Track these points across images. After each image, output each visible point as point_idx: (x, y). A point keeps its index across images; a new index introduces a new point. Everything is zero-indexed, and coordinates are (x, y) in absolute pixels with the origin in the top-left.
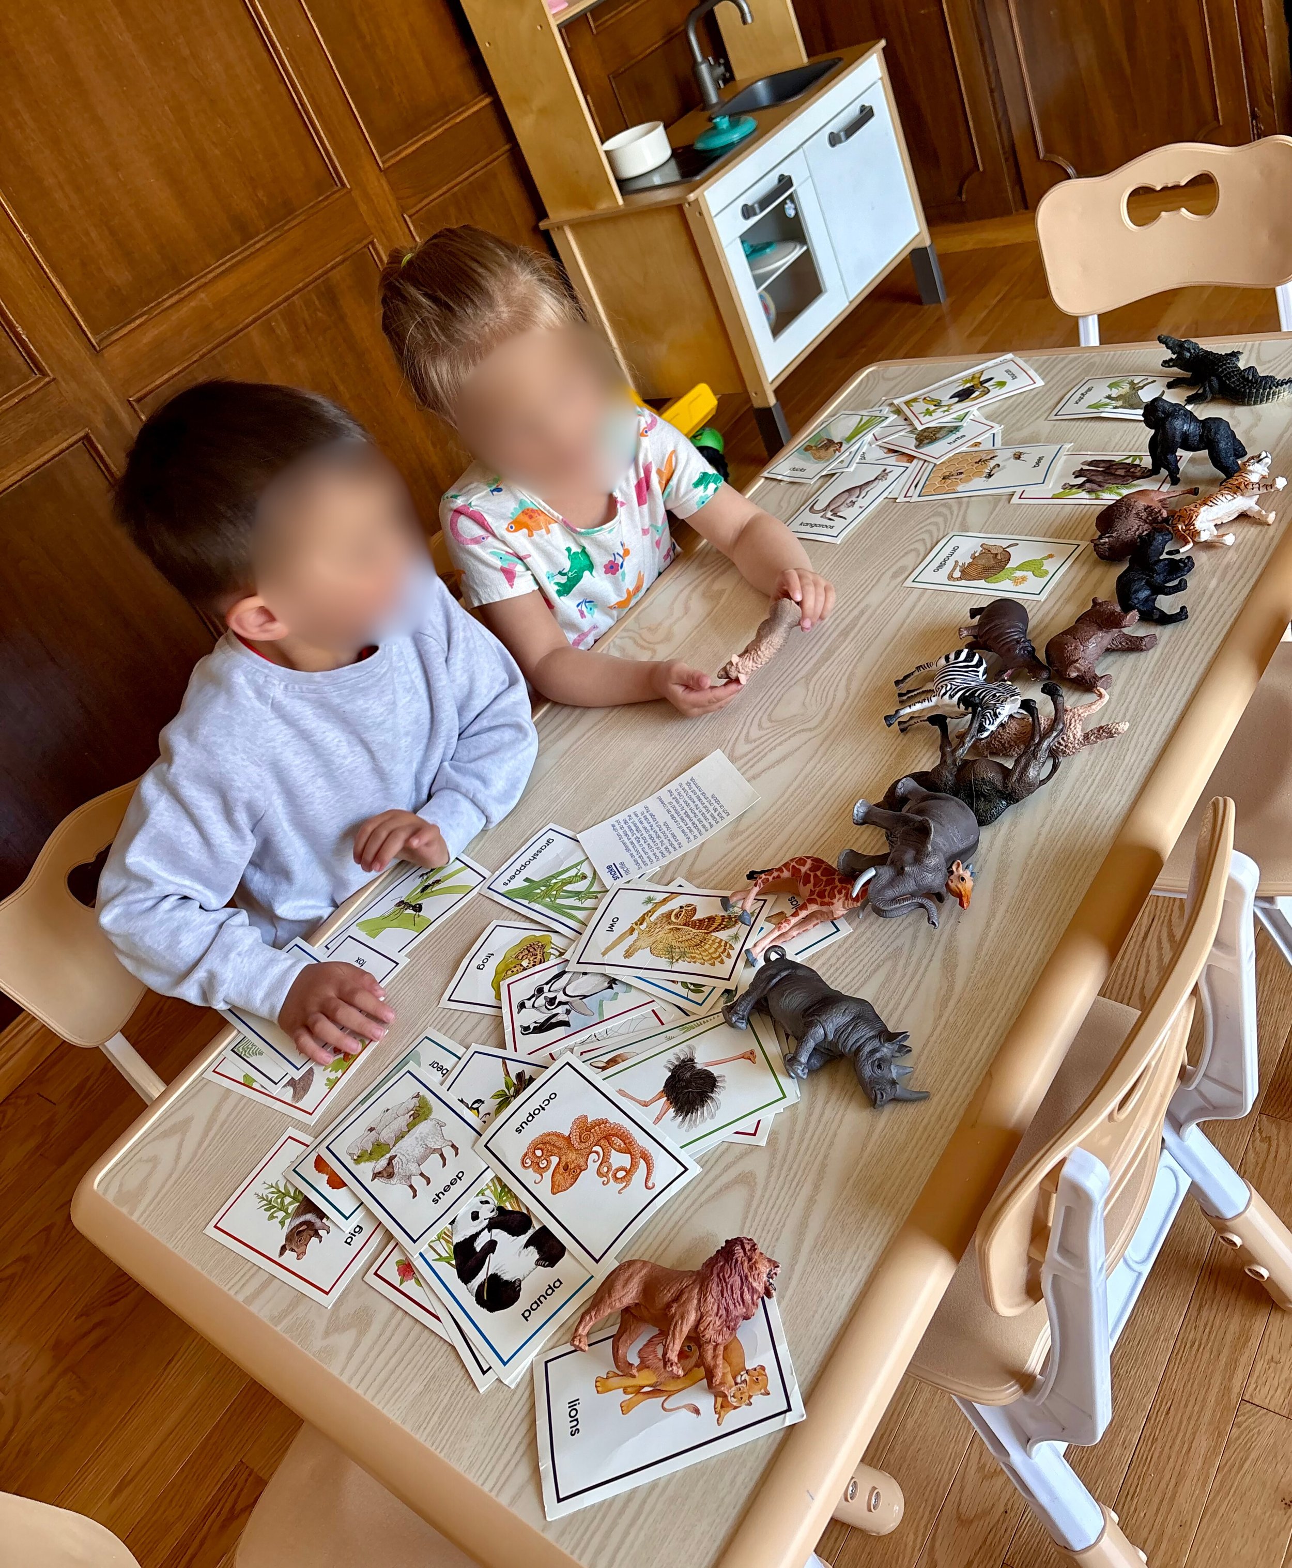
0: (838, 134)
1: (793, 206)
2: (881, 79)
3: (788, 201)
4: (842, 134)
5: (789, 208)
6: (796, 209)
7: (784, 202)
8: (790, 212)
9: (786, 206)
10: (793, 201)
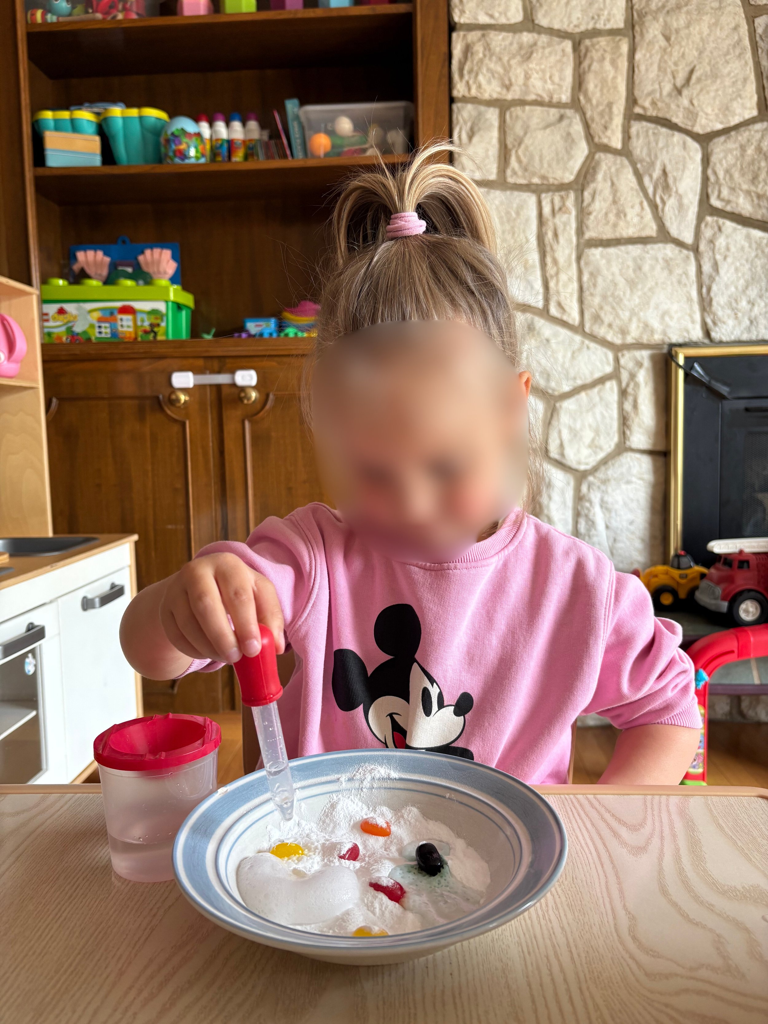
0: (92, 600)
1: (33, 662)
2: (130, 566)
3: (30, 655)
4: (97, 601)
5: (30, 664)
6: (36, 666)
7: (25, 656)
8: (29, 668)
9: (27, 660)
10: (34, 657)
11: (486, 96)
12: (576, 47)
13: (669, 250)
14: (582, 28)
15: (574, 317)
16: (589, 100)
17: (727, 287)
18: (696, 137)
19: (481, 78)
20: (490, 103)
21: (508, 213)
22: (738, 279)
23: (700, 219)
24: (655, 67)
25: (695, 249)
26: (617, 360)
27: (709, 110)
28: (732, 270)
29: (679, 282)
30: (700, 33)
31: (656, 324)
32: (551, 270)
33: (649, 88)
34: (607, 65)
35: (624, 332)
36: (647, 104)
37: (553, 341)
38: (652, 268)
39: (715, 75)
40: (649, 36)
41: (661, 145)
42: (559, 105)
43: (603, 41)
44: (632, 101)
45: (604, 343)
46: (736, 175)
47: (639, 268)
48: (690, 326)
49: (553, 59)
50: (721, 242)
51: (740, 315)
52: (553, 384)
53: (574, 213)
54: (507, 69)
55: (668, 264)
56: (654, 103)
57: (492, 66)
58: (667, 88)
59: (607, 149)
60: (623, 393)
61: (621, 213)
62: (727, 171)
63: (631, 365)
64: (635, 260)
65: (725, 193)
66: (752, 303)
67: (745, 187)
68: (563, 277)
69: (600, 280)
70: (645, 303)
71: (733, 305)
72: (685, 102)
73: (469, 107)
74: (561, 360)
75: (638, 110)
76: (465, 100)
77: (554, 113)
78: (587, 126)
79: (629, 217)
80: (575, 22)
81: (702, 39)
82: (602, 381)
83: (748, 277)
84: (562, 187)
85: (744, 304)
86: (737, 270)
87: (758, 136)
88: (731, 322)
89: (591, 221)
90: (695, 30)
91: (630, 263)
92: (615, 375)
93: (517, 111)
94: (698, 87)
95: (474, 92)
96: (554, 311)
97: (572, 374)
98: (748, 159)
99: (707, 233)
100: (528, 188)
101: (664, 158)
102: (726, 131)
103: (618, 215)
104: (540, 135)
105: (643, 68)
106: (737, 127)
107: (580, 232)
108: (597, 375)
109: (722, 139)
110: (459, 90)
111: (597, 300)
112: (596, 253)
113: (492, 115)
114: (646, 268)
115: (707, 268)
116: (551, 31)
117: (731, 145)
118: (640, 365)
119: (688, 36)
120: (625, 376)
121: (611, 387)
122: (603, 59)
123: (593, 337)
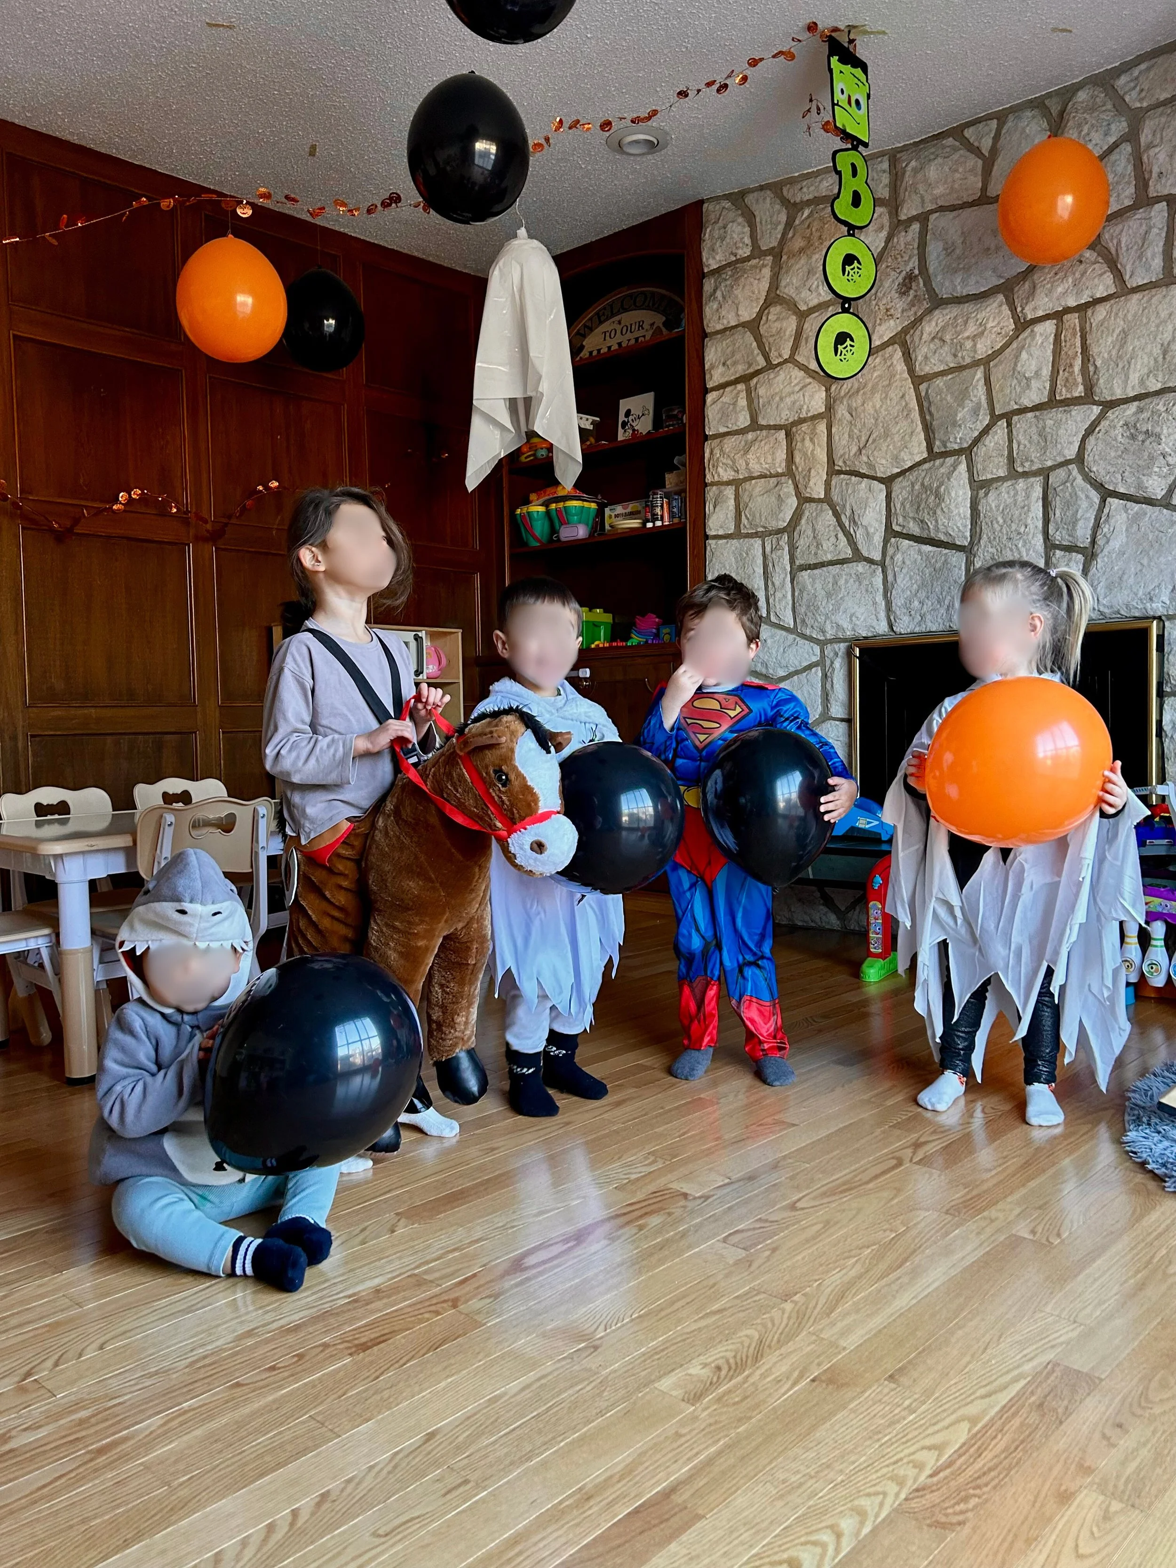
11: (725, 479)
12: (787, 435)
13: (861, 567)
14: (791, 420)
15: (789, 621)
16: (797, 468)
17: (903, 591)
18: (881, 480)
19: (720, 469)
20: (728, 483)
21: (741, 554)
22: (912, 584)
23: (886, 541)
24: (846, 435)
25: (882, 564)
26: (822, 652)
27: (884, 462)
28: (907, 578)
29: (867, 591)
30: (874, 406)
31: (845, 624)
32: (771, 591)
33: (841, 452)
34: (807, 443)
35: (823, 632)
36: (841, 463)
37: (769, 641)
38: (847, 582)
39: (887, 434)
40: (839, 415)
41: (850, 491)
42: (778, 475)
43: (804, 427)
44: (831, 461)
45: (810, 639)
46: (908, 506)
47: (835, 583)
48: (875, 624)
49: (766, 448)
50: (899, 557)
51: (913, 613)
52: (771, 671)
53: (787, 548)
54: (734, 462)
55: (859, 578)
56: (844, 462)
57: (725, 461)
58: (854, 449)
59: (811, 500)
60: (825, 676)
61: (819, 545)
62: (902, 504)
63: (832, 654)
64: (834, 577)
65: (901, 520)
66: (922, 603)
67: (911, 515)
68: (779, 595)
69: (805, 594)
70: (836, 610)
71: (908, 606)
72: (865, 459)
73: (714, 488)
74: (774, 654)
75: (837, 468)
76: (713, 484)
77: (773, 481)
78: (796, 487)
79: (825, 547)
80: (785, 418)
81: (876, 411)
82: (809, 667)
83: (919, 582)
84: (780, 531)
85: (916, 603)
86: (911, 578)
87: (923, 474)
88: (906, 619)
89: (798, 553)
90: (869, 406)
91: (831, 580)
92: (820, 663)
93: (747, 485)
94: (873, 446)
95: (716, 479)
96: (773, 619)
97: (784, 663)
98: (916, 493)
99: (890, 551)
100: (756, 535)
101: (851, 501)
102: (903, 473)
103: (817, 547)
104: (759, 499)
105: (837, 438)
106: (911, 468)
107: (792, 560)
108: (805, 664)
109: (900, 479)
110: (709, 478)
111: (803, 610)
112: (806, 574)
113: (729, 492)
114: (842, 582)
115: (890, 578)
116: (769, 427)
117: (905, 484)
118: (836, 654)
119: (864, 411)
120: (828, 663)
121: (818, 672)
122: (803, 440)
123: (804, 636)
